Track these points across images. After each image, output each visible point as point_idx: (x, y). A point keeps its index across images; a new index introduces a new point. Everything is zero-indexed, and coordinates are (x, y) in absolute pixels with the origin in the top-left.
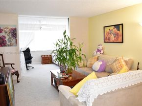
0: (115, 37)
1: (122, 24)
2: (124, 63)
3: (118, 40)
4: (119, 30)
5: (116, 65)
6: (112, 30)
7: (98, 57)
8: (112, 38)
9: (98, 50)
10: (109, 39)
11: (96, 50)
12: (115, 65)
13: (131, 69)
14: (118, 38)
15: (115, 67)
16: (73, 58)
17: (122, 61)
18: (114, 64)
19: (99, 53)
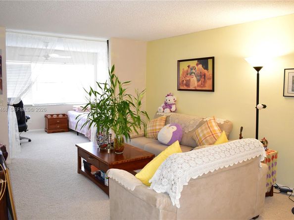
0: (198, 81)
1: (213, 58)
2: (216, 128)
3: (204, 86)
4: (206, 68)
5: (202, 131)
6: (194, 68)
7: (168, 117)
8: (194, 82)
9: (166, 104)
10: (188, 84)
11: (163, 104)
12: (201, 133)
13: (229, 138)
14: (205, 82)
15: (201, 135)
16: (125, 120)
17: (214, 124)
18: (199, 130)
19: (167, 110)
